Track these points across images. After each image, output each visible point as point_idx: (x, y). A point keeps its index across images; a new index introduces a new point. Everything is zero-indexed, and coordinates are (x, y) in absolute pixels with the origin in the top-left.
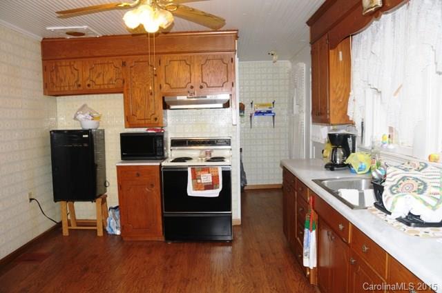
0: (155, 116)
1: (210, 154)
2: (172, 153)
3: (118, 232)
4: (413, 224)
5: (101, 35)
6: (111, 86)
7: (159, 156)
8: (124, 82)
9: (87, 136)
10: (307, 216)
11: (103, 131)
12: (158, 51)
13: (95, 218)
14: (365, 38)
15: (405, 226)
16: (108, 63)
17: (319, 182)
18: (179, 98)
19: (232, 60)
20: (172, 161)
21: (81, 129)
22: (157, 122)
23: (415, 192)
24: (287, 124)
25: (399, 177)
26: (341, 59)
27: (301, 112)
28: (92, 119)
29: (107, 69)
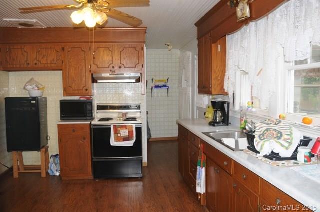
0: (86, 88)
1: (126, 116)
2: (98, 115)
3: (58, 174)
4: (274, 159)
5: (46, 27)
6: (53, 65)
7: (89, 117)
8: (63, 62)
9: (35, 102)
10: (199, 157)
11: (46, 98)
12: (96, 41)
13: (40, 163)
14: (237, 37)
15: (270, 160)
16: (51, 48)
17: (207, 134)
18: (104, 75)
19: (143, 49)
20: (99, 121)
21: (29, 96)
22: (87, 92)
23: (275, 138)
24: (178, 95)
25: (264, 129)
26: (219, 50)
27: (188, 86)
28: (39, 90)
29: (50, 52)
